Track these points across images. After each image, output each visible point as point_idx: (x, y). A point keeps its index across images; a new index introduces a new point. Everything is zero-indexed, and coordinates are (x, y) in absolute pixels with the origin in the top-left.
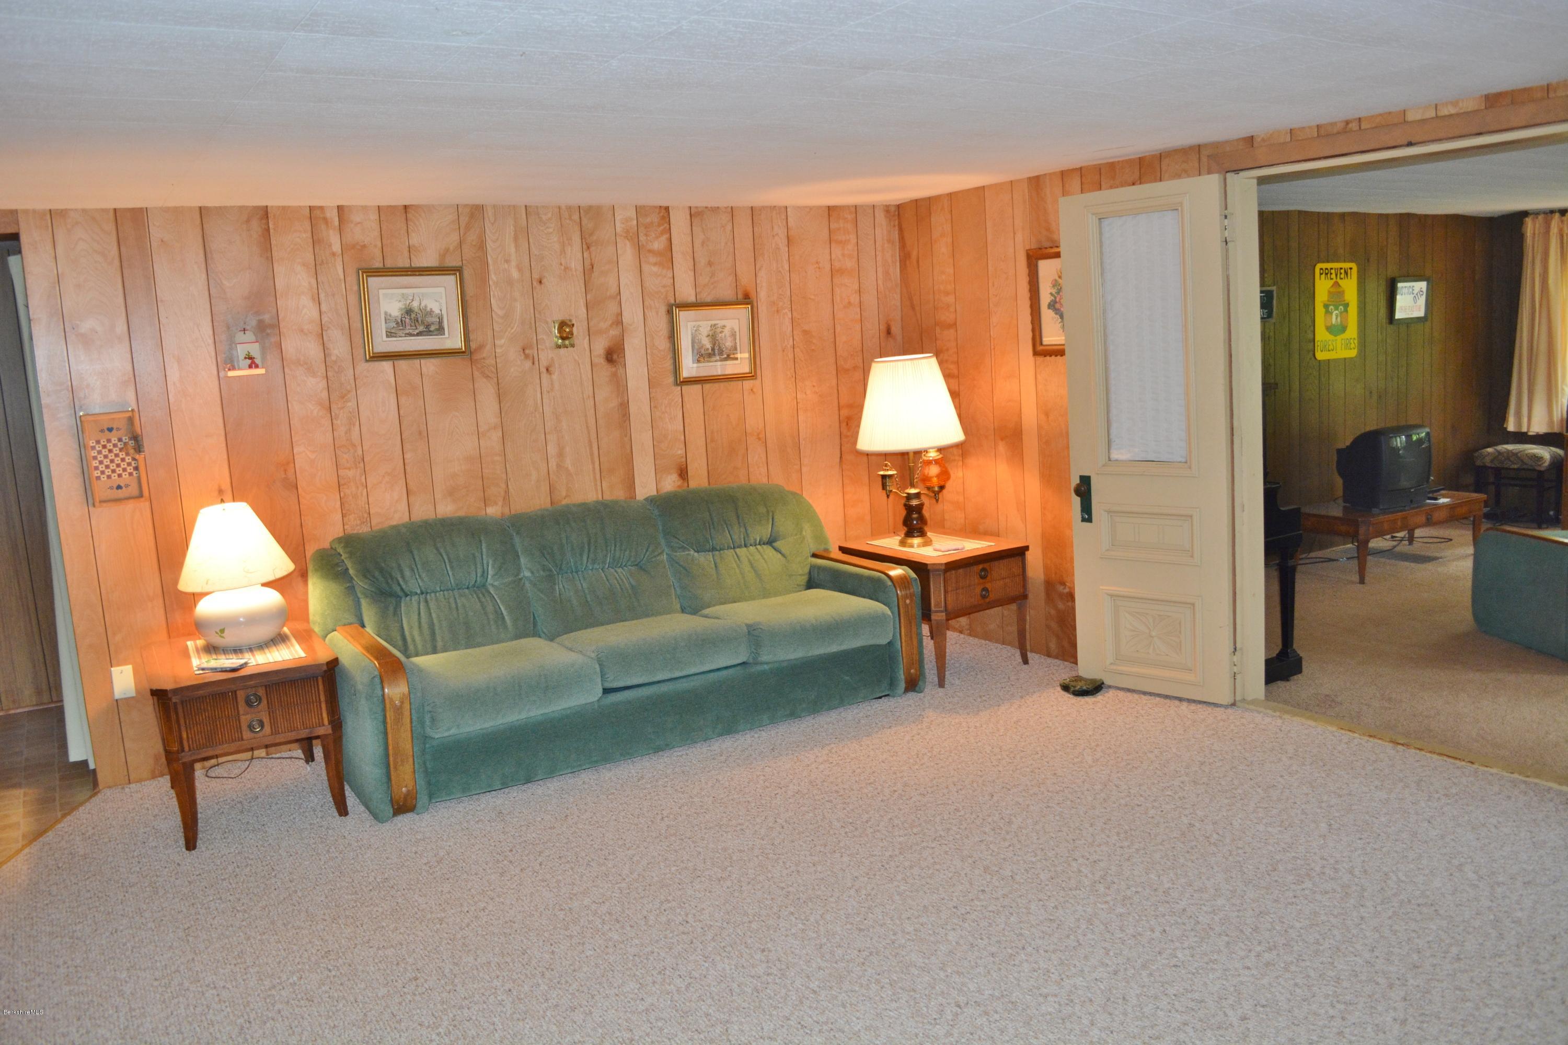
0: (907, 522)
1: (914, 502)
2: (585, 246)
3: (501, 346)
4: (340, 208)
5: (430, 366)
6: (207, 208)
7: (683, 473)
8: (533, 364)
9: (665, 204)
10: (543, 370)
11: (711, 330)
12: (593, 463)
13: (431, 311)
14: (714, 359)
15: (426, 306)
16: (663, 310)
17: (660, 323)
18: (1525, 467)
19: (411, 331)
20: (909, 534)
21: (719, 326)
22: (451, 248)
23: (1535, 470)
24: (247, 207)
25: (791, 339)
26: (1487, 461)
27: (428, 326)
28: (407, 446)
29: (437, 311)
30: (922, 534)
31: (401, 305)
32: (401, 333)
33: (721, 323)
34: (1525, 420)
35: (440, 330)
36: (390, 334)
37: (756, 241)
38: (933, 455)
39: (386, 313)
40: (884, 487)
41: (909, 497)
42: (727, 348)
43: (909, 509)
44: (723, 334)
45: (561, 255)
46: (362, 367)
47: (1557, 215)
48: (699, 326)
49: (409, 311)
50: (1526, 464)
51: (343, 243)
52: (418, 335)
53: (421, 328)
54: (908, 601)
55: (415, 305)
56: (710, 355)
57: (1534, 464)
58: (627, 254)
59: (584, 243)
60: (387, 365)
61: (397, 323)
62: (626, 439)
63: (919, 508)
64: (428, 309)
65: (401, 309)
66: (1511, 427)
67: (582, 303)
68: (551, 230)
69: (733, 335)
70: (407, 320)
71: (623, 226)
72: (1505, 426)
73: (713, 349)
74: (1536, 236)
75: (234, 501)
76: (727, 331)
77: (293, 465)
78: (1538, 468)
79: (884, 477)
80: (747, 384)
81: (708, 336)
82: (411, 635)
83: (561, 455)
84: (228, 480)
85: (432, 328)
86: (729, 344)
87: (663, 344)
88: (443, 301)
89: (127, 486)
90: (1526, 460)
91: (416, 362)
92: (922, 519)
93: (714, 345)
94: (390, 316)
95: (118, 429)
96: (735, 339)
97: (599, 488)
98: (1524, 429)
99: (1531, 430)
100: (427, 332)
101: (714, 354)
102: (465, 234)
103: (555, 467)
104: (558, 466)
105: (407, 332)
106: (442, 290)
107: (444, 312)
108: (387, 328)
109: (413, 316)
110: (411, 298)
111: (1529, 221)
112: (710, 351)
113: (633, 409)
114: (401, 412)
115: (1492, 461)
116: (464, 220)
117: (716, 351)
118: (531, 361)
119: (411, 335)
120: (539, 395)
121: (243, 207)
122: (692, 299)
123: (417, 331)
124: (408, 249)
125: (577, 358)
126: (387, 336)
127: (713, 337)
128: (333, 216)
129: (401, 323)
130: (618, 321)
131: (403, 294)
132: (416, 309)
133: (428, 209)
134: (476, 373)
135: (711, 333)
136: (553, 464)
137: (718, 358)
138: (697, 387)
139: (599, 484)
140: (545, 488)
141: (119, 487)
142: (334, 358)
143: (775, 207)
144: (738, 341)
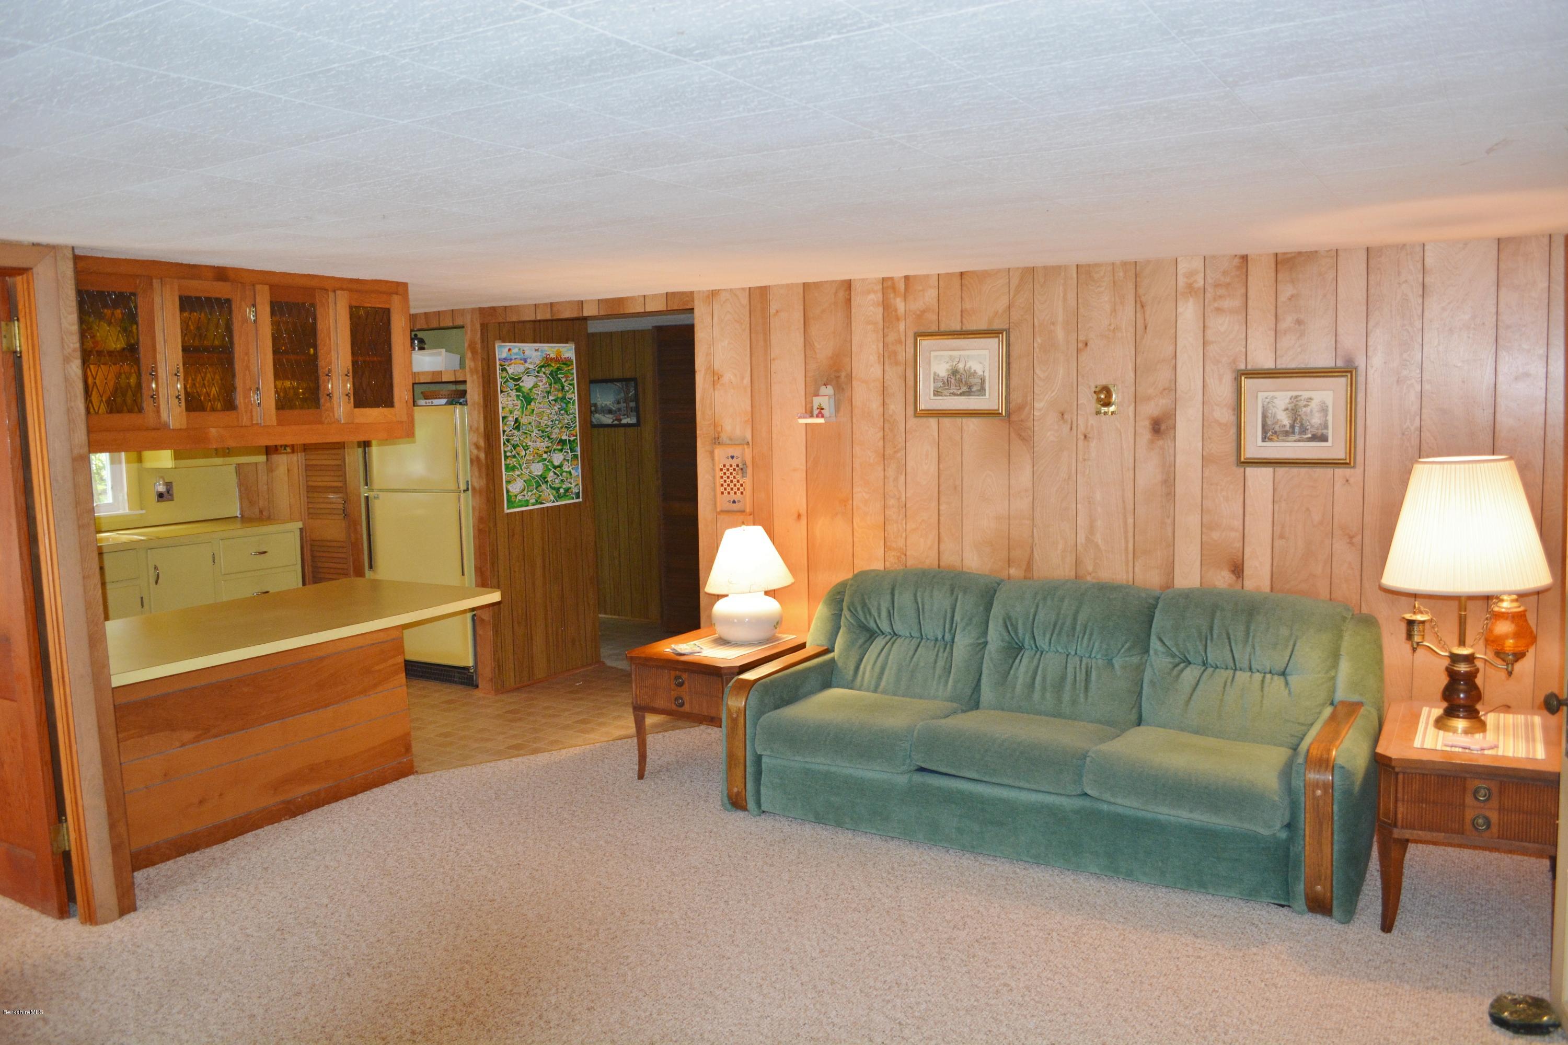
0: (1448, 693)
1: (1463, 668)
2: (1139, 306)
3: (1040, 410)
4: (907, 278)
5: (972, 424)
6: (808, 284)
7: (1238, 570)
8: (1071, 429)
9: (1244, 252)
10: (1081, 437)
11: (1290, 403)
12: (1127, 542)
13: (975, 372)
14: (1291, 438)
15: (970, 368)
16: (1228, 378)
17: (1223, 389)
19: (955, 391)
20: (1451, 712)
21: (1302, 398)
22: (1000, 311)
24: (836, 281)
25: (1418, 418)
27: (970, 387)
28: (943, 499)
29: (980, 373)
30: (1472, 713)
31: (948, 366)
32: (946, 392)
33: (1305, 395)
35: (982, 391)
36: (937, 393)
37: (1372, 291)
38: (1506, 605)
39: (935, 374)
40: (1409, 636)
41: (1455, 659)
42: (1312, 426)
43: (1453, 676)
44: (1308, 409)
45: (1111, 315)
46: (912, 422)
48: (1274, 397)
49: (955, 372)
51: (907, 309)
52: (961, 395)
53: (964, 389)
54: (1319, 792)
55: (961, 366)
56: (1286, 433)
58: (1188, 311)
59: (1138, 302)
60: (933, 422)
61: (944, 383)
62: (1169, 521)
63: (1470, 678)
64: (972, 371)
65: (948, 370)
67: (1130, 368)
68: (1102, 289)
69: (1324, 410)
70: (953, 381)
71: (1185, 280)
73: (1293, 427)
75: (754, 525)
76: (1314, 405)
77: (851, 502)
79: (1411, 623)
80: (1339, 472)
81: (1286, 409)
82: (865, 668)
83: (1092, 529)
84: (805, 506)
85: (974, 389)
86: (1316, 420)
87: (1225, 415)
88: (987, 364)
89: (739, 501)
91: (959, 420)
92: (1475, 694)
93: (1295, 421)
94: (938, 376)
95: (737, 458)
96: (1326, 415)
97: (1131, 569)
100: (968, 393)
101: (1293, 433)
102: (1014, 297)
103: (1083, 541)
104: (1087, 539)
105: (952, 391)
106: (986, 352)
107: (987, 374)
108: (935, 388)
109: (958, 376)
110: (957, 360)
112: (1287, 428)
113: (1180, 489)
114: (941, 466)
116: (1015, 282)
117: (1297, 429)
118: (1069, 426)
119: (954, 394)
120: (1074, 461)
121: (833, 281)
122: (1269, 364)
123: (960, 391)
124: (960, 313)
125: (1119, 426)
126: (935, 395)
127: (1294, 412)
128: (901, 286)
129: (947, 383)
130: (1172, 388)
131: (951, 356)
132: (961, 371)
133: (982, 276)
134: (1013, 435)
135: (1290, 406)
136: (1081, 538)
137: (1297, 437)
138: (1267, 471)
139: (1131, 564)
140: (1070, 559)
141: (734, 502)
142: (891, 412)
143: (1404, 245)
144: (1330, 418)
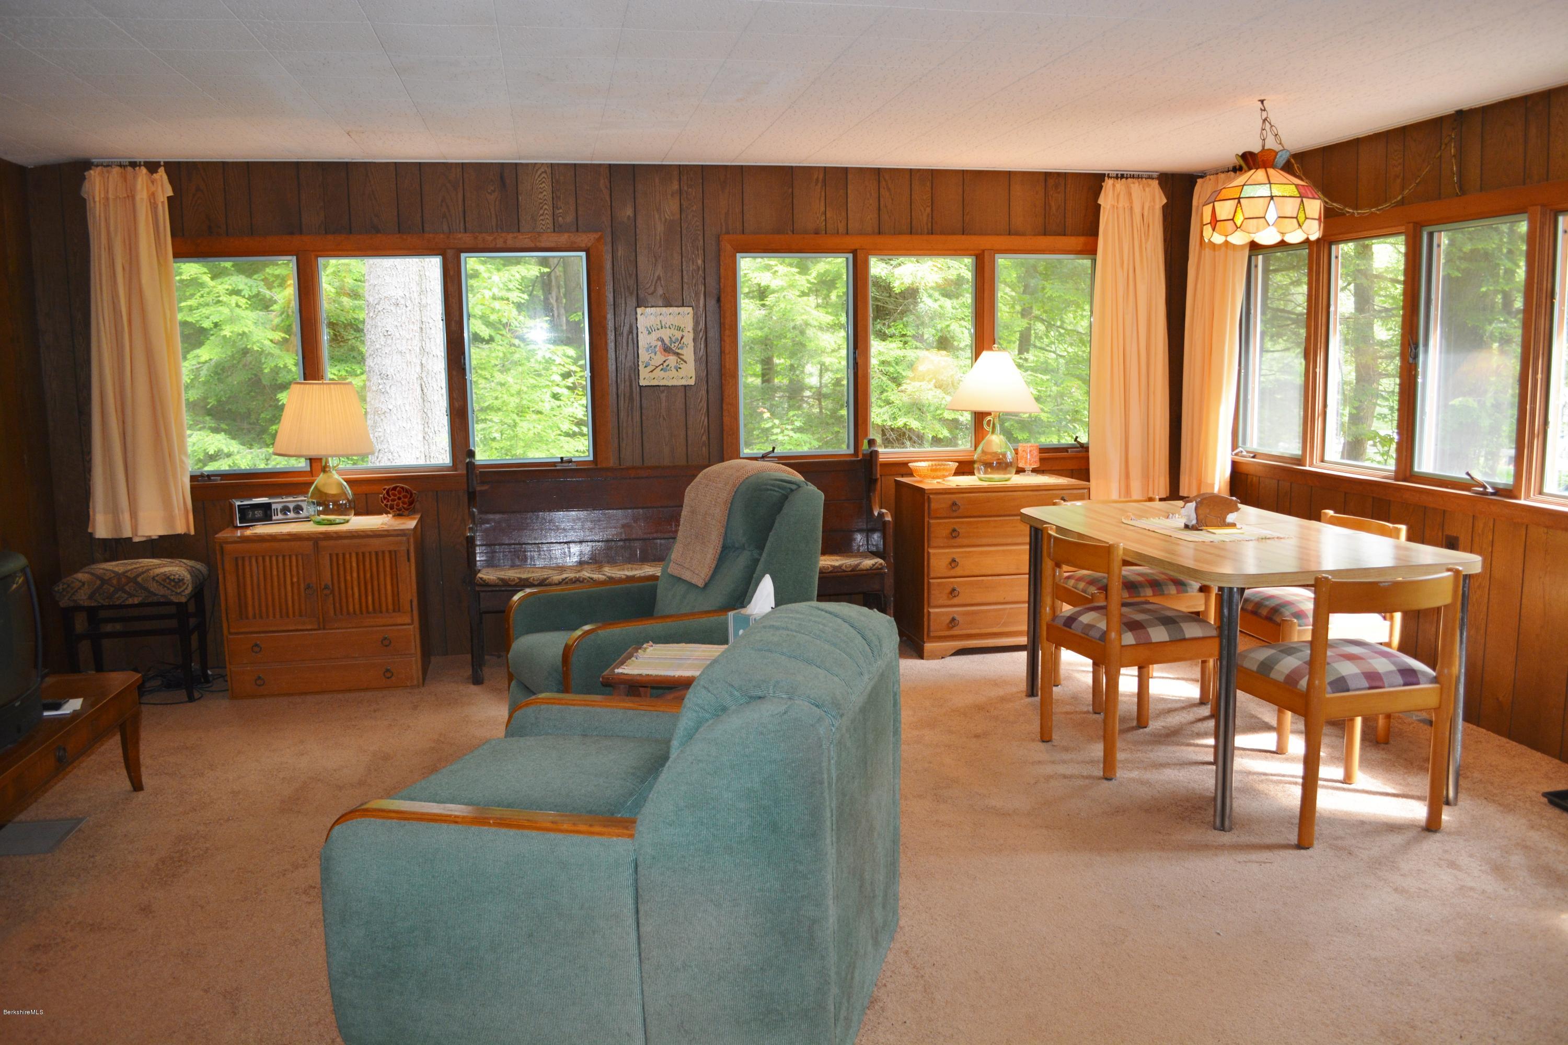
18: (155, 599)
23: (170, 603)
26: (82, 597)
34: (126, 517)
47: (144, 170)
50: (155, 595)
57: (168, 592)
66: (101, 529)
72: (90, 530)
74: (111, 202)
78: (175, 599)
90: (153, 587)
98: (127, 533)
99: (140, 533)
111: (94, 175)
115: (91, 597)
